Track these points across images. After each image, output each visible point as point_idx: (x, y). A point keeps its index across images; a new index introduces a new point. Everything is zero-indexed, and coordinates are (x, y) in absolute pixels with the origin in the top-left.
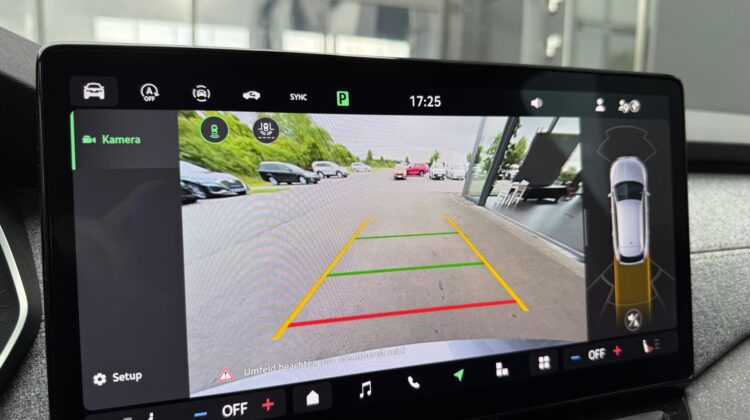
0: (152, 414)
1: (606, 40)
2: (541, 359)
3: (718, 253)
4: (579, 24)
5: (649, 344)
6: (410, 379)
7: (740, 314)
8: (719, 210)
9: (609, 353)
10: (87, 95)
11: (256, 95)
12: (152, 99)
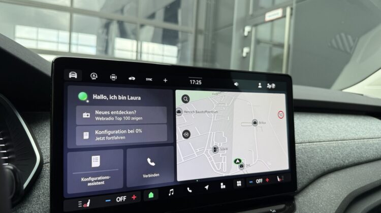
0: (89, 200)
1: (271, 50)
2: (238, 182)
3: (308, 144)
4: (258, 42)
5: (279, 178)
6: (188, 189)
7: (316, 168)
8: (309, 127)
9: (264, 181)
10: (70, 76)
11: (134, 78)
12: (95, 79)
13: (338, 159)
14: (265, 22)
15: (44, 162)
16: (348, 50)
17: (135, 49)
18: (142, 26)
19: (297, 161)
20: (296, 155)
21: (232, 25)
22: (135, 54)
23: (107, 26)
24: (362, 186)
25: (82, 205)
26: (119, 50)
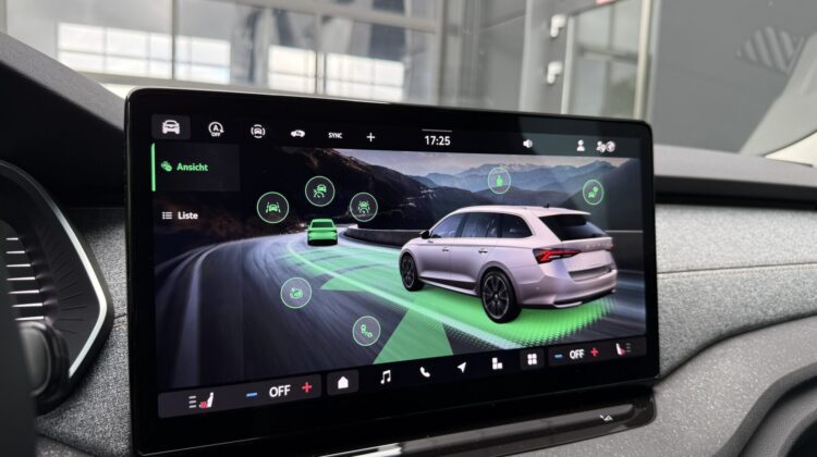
0: (212, 394)
1: (609, 67)
2: (530, 356)
3: (685, 274)
4: (581, 50)
5: (622, 347)
6: (422, 370)
7: (702, 326)
8: (689, 237)
9: (587, 353)
10: (165, 130)
11: (302, 134)
12: (219, 134)
13: (753, 307)
14: (597, 6)
15: (116, 315)
16: (781, 65)
17: (311, 70)
18: (326, 19)
19: (660, 310)
20: (659, 297)
21: (522, 13)
22: (311, 82)
23: (252, 22)
24: (803, 365)
25: (197, 404)
26: (279, 73)
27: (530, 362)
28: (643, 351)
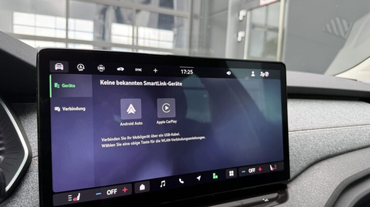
0: (79, 194)
2: (230, 172)
3: (301, 132)
5: (273, 167)
6: (180, 180)
7: (309, 156)
8: (303, 114)
9: (257, 170)
10: (56, 68)
11: (123, 69)
12: (82, 70)
13: (331, 146)
14: (259, 7)
15: (33, 156)
16: (343, 34)
17: (131, 34)
18: (138, 11)
19: (290, 149)
20: (290, 143)
21: (227, 9)
22: (131, 39)
23: (104, 12)
24: (355, 173)
25: (72, 199)
26: (115, 35)
27: (230, 175)
28: (282, 168)
